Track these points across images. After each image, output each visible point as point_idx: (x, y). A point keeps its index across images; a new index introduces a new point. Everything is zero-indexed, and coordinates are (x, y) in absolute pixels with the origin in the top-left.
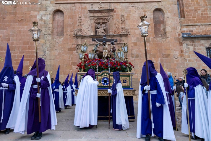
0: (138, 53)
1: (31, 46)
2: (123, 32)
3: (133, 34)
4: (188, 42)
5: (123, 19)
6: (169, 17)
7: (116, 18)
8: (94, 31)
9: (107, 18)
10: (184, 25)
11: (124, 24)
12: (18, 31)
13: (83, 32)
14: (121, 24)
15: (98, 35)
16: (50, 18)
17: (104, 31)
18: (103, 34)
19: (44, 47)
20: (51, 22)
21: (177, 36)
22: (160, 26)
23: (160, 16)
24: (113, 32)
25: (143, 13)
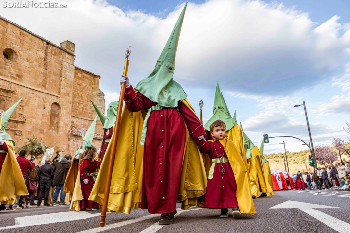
2: (20, 118)
3: (29, 122)
4: (74, 139)
5: (22, 104)
6: (64, 114)
9: (4, 98)
11: (23, 109)
14: (19, 110)
21: (67, 132)
22: (54, 119)
23: (56, 110)
25: (42, 103)
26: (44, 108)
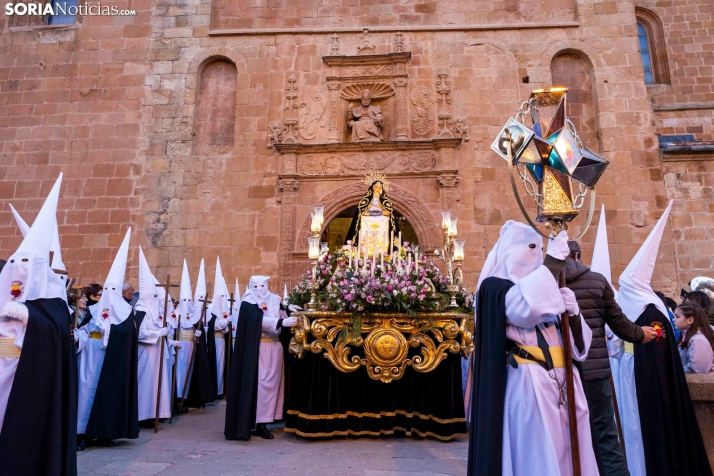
0: (498, 206)
1: (119, 181)
2: (443, 132)
3: (479, 139)
4: (682, 168)
5: (444, 86)
6: (612, 80)
7: (419, 83)
8: (342, 128)
9: (387, 82)
10: (668, 106)
11: (449, 102)
12: (76, 128)
13: (301, 131)
14: (436, 105)
15: (353, 143)
16: (189, 83)
17: (375, 130)
18: (373, 139)
19: (164, 185)
20: (191, 99)
21: (642, 147)
22: (578, 111)
23: (577, 75)
24: (407, 131)
25: (515, 65)
26: (526, 80)
